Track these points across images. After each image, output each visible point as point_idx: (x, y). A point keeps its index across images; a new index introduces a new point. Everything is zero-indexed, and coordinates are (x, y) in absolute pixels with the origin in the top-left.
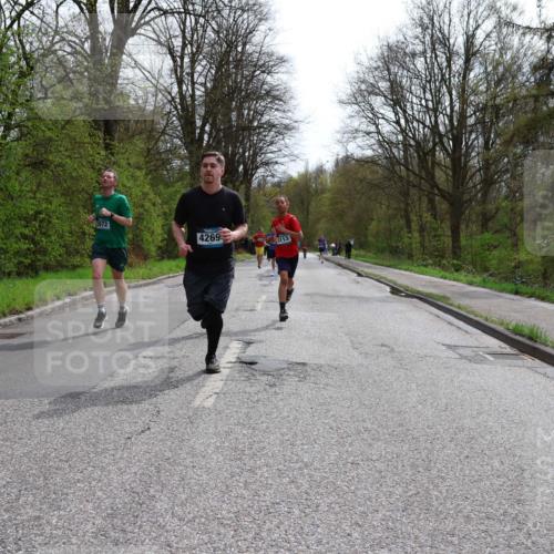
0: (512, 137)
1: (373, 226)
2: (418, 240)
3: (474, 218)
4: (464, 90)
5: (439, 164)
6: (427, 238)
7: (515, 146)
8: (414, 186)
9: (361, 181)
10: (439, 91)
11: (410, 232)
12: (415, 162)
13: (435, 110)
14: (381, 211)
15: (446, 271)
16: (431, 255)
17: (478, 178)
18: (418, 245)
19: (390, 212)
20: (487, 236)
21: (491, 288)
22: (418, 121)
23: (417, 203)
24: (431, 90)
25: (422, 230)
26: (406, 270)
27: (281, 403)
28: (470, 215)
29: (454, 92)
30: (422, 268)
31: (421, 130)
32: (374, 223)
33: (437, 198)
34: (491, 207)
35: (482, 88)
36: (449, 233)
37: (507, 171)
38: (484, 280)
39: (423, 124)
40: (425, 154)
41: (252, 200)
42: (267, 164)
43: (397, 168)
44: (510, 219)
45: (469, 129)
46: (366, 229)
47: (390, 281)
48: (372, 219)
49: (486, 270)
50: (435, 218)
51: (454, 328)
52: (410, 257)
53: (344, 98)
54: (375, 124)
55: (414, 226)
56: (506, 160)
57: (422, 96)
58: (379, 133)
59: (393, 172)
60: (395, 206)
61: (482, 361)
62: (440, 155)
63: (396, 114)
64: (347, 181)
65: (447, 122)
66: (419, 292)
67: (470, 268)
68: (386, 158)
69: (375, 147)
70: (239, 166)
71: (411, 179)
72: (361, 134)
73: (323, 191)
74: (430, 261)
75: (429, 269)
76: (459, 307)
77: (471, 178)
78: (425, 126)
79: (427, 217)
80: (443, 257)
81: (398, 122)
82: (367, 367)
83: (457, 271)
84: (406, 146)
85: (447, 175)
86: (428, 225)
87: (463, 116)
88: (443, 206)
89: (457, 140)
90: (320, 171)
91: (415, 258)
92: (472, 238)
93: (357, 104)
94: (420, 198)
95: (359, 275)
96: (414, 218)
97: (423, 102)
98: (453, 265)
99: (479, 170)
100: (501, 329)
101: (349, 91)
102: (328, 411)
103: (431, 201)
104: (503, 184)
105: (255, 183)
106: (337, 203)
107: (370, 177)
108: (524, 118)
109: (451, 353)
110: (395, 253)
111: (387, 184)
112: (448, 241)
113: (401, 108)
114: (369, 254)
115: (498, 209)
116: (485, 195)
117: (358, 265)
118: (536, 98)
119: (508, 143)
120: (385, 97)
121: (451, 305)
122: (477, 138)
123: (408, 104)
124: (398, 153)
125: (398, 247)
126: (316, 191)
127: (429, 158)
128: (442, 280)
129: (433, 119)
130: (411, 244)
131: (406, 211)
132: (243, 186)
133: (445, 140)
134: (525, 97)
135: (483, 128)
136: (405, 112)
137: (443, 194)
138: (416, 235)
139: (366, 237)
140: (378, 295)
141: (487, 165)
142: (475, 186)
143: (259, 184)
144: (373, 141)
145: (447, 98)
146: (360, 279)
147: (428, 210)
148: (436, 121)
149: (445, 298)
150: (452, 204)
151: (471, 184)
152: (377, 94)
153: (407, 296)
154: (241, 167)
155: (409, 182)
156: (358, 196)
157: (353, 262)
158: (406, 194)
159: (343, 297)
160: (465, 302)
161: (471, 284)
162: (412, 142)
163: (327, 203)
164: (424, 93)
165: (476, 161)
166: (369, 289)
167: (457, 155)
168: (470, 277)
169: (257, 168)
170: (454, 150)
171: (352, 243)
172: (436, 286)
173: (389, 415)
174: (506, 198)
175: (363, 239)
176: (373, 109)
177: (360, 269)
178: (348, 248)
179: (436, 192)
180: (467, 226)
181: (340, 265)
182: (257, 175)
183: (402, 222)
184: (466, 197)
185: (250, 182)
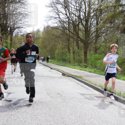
0: (106, 21)
1: (57, 51)
2: (72, 56)
3: (92, 49)
4: (90, 3)
5: (80, 30)
6: (75, 56)
7: (107, 24)
8: (72, 37)
9: (53, 35)
10: (81, 3)
11: (69, 54)
12: (72, 28)
13: (80, 10)
14: (60, 46)
15: (82, 68)
16: (77, 62)
17: (94, 35)
18: (73, 58)
19: (63, 46)
20: (97, 55)
21: (97, 74)
22: (74, 14)
23: (72, 43)
24: (78, 3)
25: (74, 53)
26: (68, 67)
27: (20, 116)
28: (91, 48)
29: (86, 4)
30: (74, 66)
31: (74, 17)
32: (57, 50)
33: (79, 42)
34: (98, 45)
35: (97, 3)
36: (83, 54)
37: (104, 33)
38: (95, 71)
39: (75, 15)
40: (76, 26)
41: (13, 41)
42: (19, 28)
43: (66, 31)
44: (105, 49)
45: (91, 17)
46: (54, 52)
47: (62, 71)
48: (57, 49)
49: (96, 67)
50: (79, 49)
51: (84, 88)
52: (70, 62)
53: (48, 5)
54: (58, 14)
55: (71, 51)
56: (104, 29)
57: (75, 5)
58: (59, 18)
59: (64, 32)
60: (65, 44)
61: (93, 99)
62: (81, 26)
63: (66, 11)
64: (48, 35)
65: (84, 15)
66: (72, 75)
67: (90, 66)
68: (62, 27)
69: (58, 23)
70: (8, 28)
71: (71, 35)
72: (53, 18)
73: (39, 38)
74: (77, 64)
75: (76, 67)
76: (86, 80)
77: (91, 35)
78: (76, 16)
79: (76, 48)
80: (81, 62)
81: (66, 14)
82: (52, 102)
83: (86, 67)
84: (69, 23)
85: (83, 34)
86: (76, 51)
87: (89, 13)
88: (81, 44)
89: (87, 21)
90: (38, 31)
91: (71, 63)
92: (91, 56)
93: (52, 7)
94: (73, 42)
95: (51, 69)
96: (71, 48)
97: (76, 7)
98: (84, 65)
99: (94, 32)
100: (100, 88)
101: (49, 2)
102: (37, 118)
103: (77, 43)
104: (103, 37)
105: (14, 35)
106: (44, 43)
107: (56, 33)
108: (110, 14)
109: (82, 97)
110: (64, 61)
111: (62, 36)
112: (83, 57)
113: (67, 9)
114: (55, 61)
115: (100, 46)
116: (96, 41)
117: (51, 65)
118: (115, 7)
119: (105, 22)
120: (62, 5)
121: (83, 79)
122: (94, 21)
123: (70, 8)
124: (66, 26)
125: (65, 59)
126: (37, 38)
127: (77, 27)
128: (80, 71)
129: (79, 13)
130: (70, 58)
131: (69, 46)
132: (10, 36)
133: (83, 21)
134: (111, 6)
135: (96, 17)
136: (69, 10)
137: (81, 40)
138: (72, 54)
139: (54, 55)
140: (57, 76)
141: (97, 31)
142: (93, 38)
143: (16, 35)
144: (57, 21)
145: (84, 6)
146: (51, 70)
147: (76, 46)
148: (80, 14)
149: (81, 77)
150: (84, 44)
151: (91, 37)
152: (59, 4)
153: (68, 76)
154: (9, 28)
155: (70, 36)
156: (52, 40)
157: (49, 64)
158: (69, 40)
159: (45, 76)
160: (88, 79)
161: (90, 72)
162: (71, 22)
163: (41, 42)
164: (76, 4)
165: (93, 29)
166: (55, 74)
167: (87, 26)
168: (90, 70)
169: (15, 29)
170: (86, 25)
171: (49, 57)
172: (78, 73)
173: (59, 119)
174: (103, 42)
175: (53, 56)
176: (57, 9)
177: (51, 67)
178: (48, 59)
179: (79, 39)
180: (90, 52)
181: (44, 65)
182: (15, 32)
183: (67, 50)
184: (90, 41)
185: (12, 34)
